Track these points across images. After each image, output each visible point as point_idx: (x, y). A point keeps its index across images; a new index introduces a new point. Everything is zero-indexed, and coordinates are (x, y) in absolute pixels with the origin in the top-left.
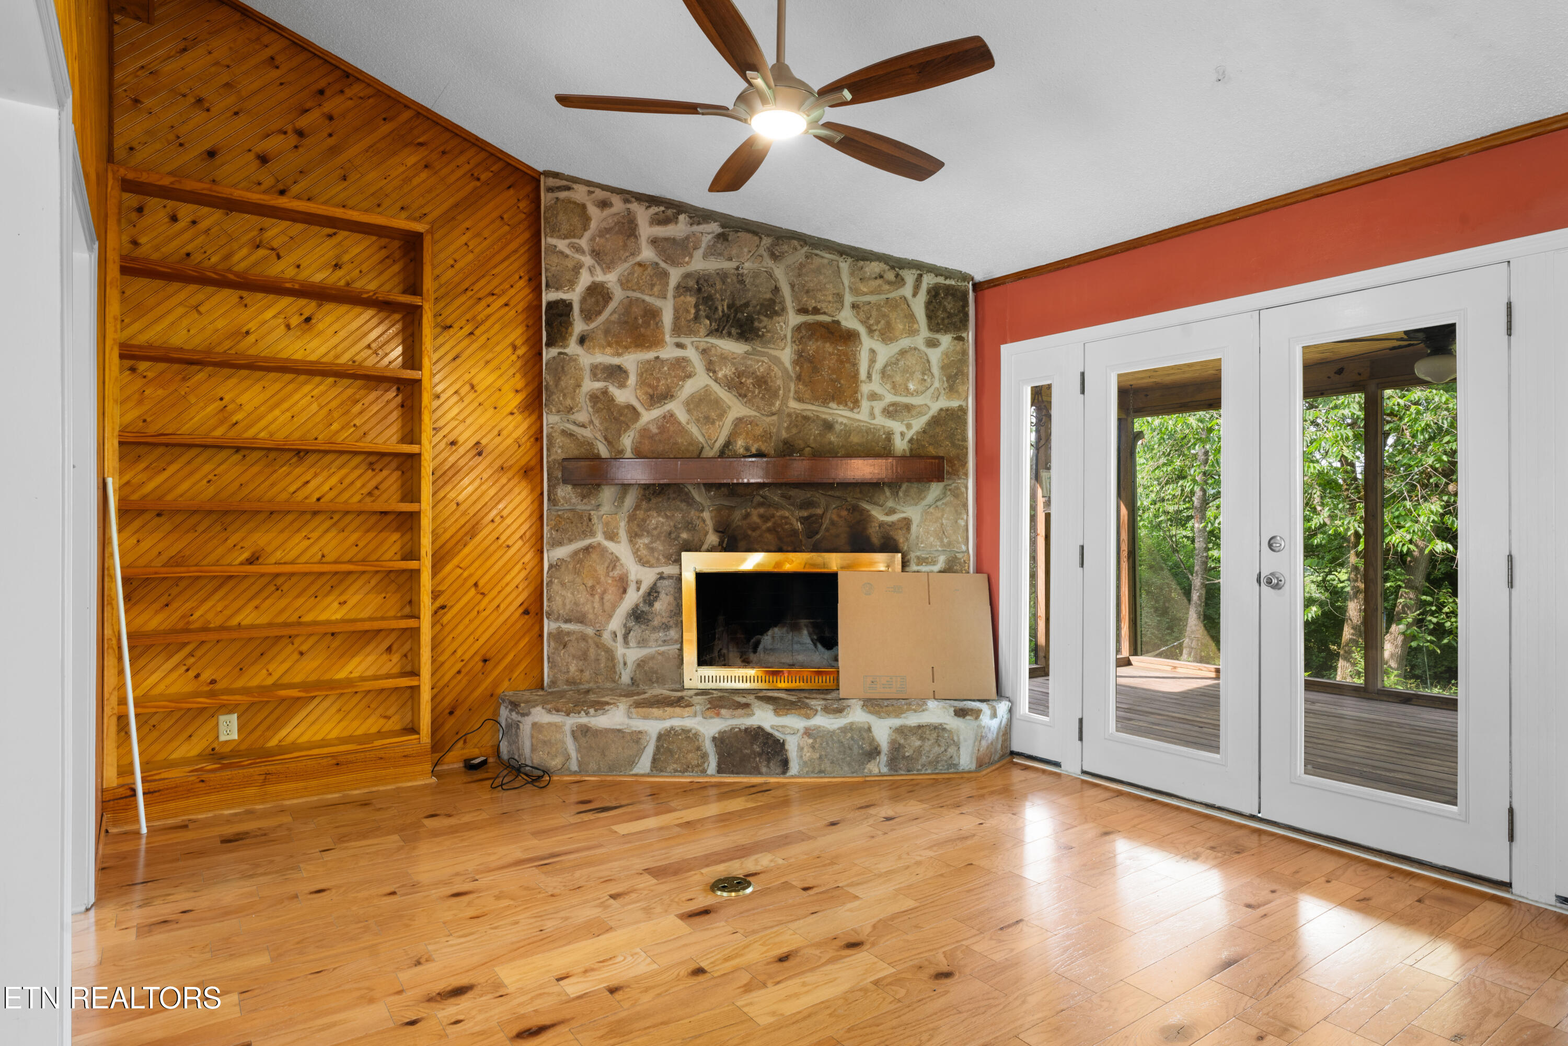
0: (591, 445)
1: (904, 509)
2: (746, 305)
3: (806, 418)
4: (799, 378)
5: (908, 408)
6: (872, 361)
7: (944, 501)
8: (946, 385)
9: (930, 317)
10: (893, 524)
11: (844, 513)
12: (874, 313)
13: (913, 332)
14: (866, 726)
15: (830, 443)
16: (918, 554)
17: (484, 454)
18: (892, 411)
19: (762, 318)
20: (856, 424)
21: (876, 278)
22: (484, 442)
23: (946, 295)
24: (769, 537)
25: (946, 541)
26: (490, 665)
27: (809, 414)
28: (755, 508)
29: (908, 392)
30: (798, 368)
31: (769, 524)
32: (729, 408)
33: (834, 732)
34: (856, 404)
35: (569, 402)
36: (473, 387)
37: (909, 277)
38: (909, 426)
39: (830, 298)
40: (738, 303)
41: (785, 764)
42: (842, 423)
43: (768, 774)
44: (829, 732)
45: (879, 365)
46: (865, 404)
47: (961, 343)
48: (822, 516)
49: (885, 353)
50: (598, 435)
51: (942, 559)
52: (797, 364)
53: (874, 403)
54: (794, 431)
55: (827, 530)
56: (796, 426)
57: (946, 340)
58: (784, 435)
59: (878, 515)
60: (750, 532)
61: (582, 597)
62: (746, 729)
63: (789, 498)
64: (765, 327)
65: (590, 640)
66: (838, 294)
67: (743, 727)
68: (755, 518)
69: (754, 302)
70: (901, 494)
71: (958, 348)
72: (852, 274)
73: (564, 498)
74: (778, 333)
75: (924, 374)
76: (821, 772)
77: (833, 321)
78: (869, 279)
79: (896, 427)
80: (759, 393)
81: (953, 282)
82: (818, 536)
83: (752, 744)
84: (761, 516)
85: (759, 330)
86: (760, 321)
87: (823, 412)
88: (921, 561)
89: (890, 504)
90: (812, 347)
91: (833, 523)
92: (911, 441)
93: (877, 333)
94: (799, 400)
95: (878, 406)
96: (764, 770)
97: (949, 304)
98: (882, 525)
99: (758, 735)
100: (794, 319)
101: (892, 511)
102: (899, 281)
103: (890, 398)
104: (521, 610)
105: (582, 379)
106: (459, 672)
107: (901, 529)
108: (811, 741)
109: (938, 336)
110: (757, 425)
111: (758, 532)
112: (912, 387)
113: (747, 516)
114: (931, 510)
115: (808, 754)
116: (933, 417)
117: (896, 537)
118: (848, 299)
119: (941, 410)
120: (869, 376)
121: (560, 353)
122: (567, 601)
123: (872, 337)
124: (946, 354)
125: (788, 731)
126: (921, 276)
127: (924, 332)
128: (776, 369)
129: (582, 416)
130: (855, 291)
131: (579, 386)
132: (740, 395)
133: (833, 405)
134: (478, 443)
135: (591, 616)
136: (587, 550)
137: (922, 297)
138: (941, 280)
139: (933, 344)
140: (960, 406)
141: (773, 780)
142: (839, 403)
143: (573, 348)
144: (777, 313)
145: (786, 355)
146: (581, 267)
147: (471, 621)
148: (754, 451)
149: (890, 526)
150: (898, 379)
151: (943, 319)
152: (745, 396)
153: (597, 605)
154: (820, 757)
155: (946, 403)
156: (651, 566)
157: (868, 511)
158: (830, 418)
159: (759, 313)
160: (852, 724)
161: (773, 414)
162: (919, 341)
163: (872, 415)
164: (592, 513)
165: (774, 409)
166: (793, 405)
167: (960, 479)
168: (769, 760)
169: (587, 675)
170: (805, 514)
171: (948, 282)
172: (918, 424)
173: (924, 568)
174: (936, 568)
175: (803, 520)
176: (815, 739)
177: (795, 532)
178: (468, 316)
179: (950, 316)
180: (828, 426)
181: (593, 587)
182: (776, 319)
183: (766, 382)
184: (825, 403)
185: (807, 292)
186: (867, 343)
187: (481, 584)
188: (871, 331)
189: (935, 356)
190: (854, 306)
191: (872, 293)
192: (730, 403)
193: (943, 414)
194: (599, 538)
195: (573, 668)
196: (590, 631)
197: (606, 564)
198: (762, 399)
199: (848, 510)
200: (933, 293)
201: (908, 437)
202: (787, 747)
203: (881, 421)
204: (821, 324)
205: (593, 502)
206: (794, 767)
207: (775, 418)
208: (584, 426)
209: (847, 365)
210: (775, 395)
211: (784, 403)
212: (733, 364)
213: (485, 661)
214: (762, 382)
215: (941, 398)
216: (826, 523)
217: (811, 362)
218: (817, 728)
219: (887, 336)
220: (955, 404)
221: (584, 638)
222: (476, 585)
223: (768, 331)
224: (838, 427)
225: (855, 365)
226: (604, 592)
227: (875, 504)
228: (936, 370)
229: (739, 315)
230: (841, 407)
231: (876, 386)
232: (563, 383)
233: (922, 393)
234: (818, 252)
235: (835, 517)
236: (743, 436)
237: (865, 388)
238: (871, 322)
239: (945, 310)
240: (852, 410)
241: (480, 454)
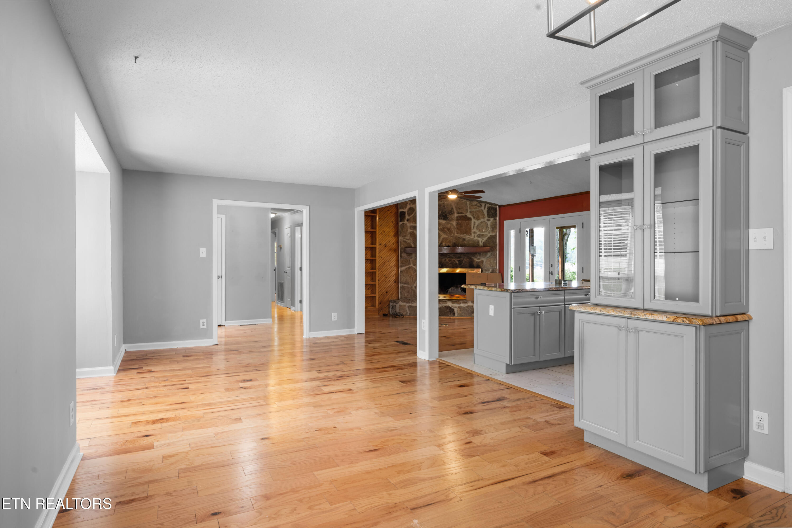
0: (410, 244)
1: (482, 258)
2: (445, 212)
3: (459, 238)
4: (457, 228)
5: (483, 235)
6: (474, 224)
7: (491, 257)
8: (491, 230)
9: (488, 214)
10: (479, 262)
11: (468, 259)
12: (475, 213)
13: (484, 218)
14: (472, 306)
15: (465, 243)
16: (485, 269)
17: (387, 246)
18: (479, 236)
19: (449, 215)
20: (470, 239)
21: (475, 205)
22: (386, 244)
23: (492, 209)
24: (451, 265)
25: (492, 266)
26: (388, 293)
27: (460, 237)
28: (447, 258)
29: (482, 232)
30: (457, 226)
31: (451, 262)
32: (441, 235)
33: (465, 307)
34: (471, 234)
35: (405, 234)
36: (384, 231)
37: (483, 205)
38: (483, 239)
39: (465, 210)
40: (443, 211)
41: (454, 314)
42: (467, 239)
43: (451, 316)
44: (464, 307)
45: (476, 225)
46: (473, 234)
47: (495, 220)
48: (463, 260)
49: (477, 222)
50: (412, 242)
51: (491, 270)
52: (457, 225)
53: (475, 234)
54: (456, 241)
55: (464, 263)
56: (457, 240)
57: (492, 219)
58: (454, 241)
59: (476, 260)
60: (446, 264)
61: (408, 278)
62: (446, 306)
63: (455, 256)
64: (450, 217)
65: (410, 288)
66: (466, 209)
67: (445, 306)
68: (447, 261)
69: (447, 211)
70: (481, 255)
71: (494, 221)
72: (470, 204)
73: (404, 256)
74: (452, 218)
75: (486, 227)
76: (462, 316)
77: (465, 215)
78: (474, 205)
79: (480, 239)
80: (448, 232)
81: (493, 206)
82: (462, 265)
83: (447, 310)
84: (449, 260)
85: (448, 218)
86: (449, 216)
87: (463, 236)
88: (486, 270)
89: (479, 257)
90: (460, 222)
91: (465, 262)
92: (483, 243)
93: (476, 218)
94: (457, 233)
95: (476, 235)
96: (449, 315)
97: (492, 211)
98: (476, 262)
99: (448, 307)
100: (456, 215)
101: (479, 259)
102: (481, 206)
103: (478, 233)
104: (394, 281)
105: (408, 229)
106: (382, 295)
107: (481, 263)
108: (460, 309)
109: (490, 219)
110: (448, 239)
111: (448, 264)
112: (483, 230)
113: (446, 260)
114: (488, 259)
115: (459, 312)
116: (489, 237)
117: (480, 265)
118: (469, 210)
119: (491, 236)
120: (474, 228)
121: (403, 223)
122: (405, 279)
123: (474, 219)
124: (492, 223)
125: (455, 307)
126: (486, 205)
127: (487, 218)
128: (452, 227)
129: (408, 238)
130: (470, 208)
131: (407, 231)
132: (444, 232)
133: (465, 235)
134: (385, 244)
135: (410, 283)
136: (409, 268)
137: (486, 210)
138: (490, 205)
139: (488, 220)
140: (495, 235)
141: (451, 317)
142: (467, 234)
143: (406, 222)
144: (452, 214)
145: (454, 223)
146: (407, 204)
147: (384, 284)
148: (447, 245)
149: (478, 262)
150: (480, 229)
151: (491, 215)
152: (445, 233)
153: (411, 280)
154: (462, 313)
155: (491, 234)
157: (473, 259)
158: (464, 238)
159: (448, 214)
160: (469, 305)
161: (451, 237)
162: (485, 220)
163: (474, 237)
164: (410, 259)
165: (452, 236)
166: (456, 235)
167: (495, 251)
168: (451, 313)
169: (409, 296)
170: (459, 259)
171: (492, 206)
172: (485, 239)
173: (486, 272)
174: (489, 272)
175: (458, 261)
176: (461, 309)
177: (456, 264)
178: (383, 216)
179: (492, 214)
180: (464, 239)
181: (410, 276)
182: (452, 215)
183: (450, 230)
184: (463, 234)
185: (459, 209)
186: (473, 220)
187: (386, 275)
188: (474, 218)
189: (489, 223)
190: (470, 212)
191: (474, 209)
192: (441, 234)
193: (491, 237)
194: (412, 265)
195: (406, 295)
196: (410, 286)
197: (413, 271)
198: (449, 233)
199: (469, 259)
200: (489, 209)
201: (483, 242)
202: (455, 310)
203: (476, 238)
204: (462, 216)
205: (410, 257)
206: (456, 315)
207: (452, 238)
208: (408, 240)
209: (468, 225)
210: (452, 232)
211: (454, 234)
212: (442, 225)
213: (387, 292)
214: (449, 229)
215: (490, 233)
216: (464, 262)
217: (460, 225)
218: (461, 306)
219: (478, 219)
220: (494, 234)
221: (408, 288)
222: (385, 275)
223: (450, 218)
224: (466, 240)
225: (470, 225)
226: (413, 277)
227: (475, 257)
228: (489, 226)
229: (444, 214)
230: (467, 235)
231: (475, 230)
232: (403, 230)
233: (486, 232)
234: (462, 199)
235: (466, 261)
236: (445, 242)
237: (473, 231)
238: (474, 215)
239: (491, 212)
240: (470, 236)
241: (386, 246)
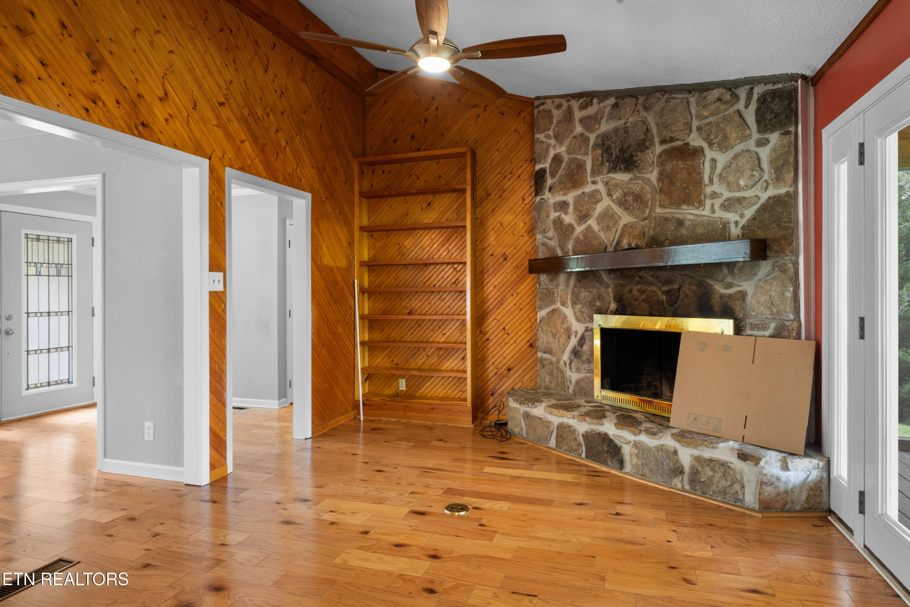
0: (554, 250)
1: (740, 284)
2: (629, 147)
3: (666, 219)
4: (661, 190)
5: (740, 200)
6: (713, 168)
7: (772, 276)
8: (774, 176)
9: (758, 122)
10: (730, 296)
11: (694, 288)
12: (714, 130)
13: (745, 138)
14: (672, 450)
15: (682, 235)
16: (752, 321)
17: (508, 260)
18: (728, 205)
19: (639, 153)
20: (700, 219)
21: (715, 102)
22: (507, 254)
23: (773, 98)
24: (644, 305)
25: (774, 310)
26: (512, 372)
27: (668, 215)
28: (636, 285)
29: (740, 188)
30: (660, 183)
31: (644, 296)
32: (620, 218)
33: (651, 448)
34: (701, 204)
35: (544, 226)
36: (501, 224)
37: (742, 93)
38: (742, 216)
39: (681, 128)
40: (625, 146)
41: (621, 463)
42: (690, 219)
43: (612, 467)
44: (648, 448)
45: (718, 171)
46: (708, 202)
47: (788, 136)
48: (679, 289)
49: (722, 159)
50: (557, 246)
51: (773, 325)
52: (660, 181)
53: (714, 201)
54: (658, 229)
55: (682, 301)
56: (660, 225)
57: (774, 137)
58: (652, 232)
59: (720, 289)
60: (632, 302)
61: (551, 339)
62: (599, 433)
63: (657, 277)
64: (640, 160)
65: (554, 365)
66: (687, 123)
67: (597, 432)
68: (635, 292)
69: (634, 144)
70: (736, 271)
71: (785, 141)
72: (698, 104)
73: (543, 281)
74: (648, 161)
75: (753, 170)
76: (643, 475)
77: (684, 144)
78: (710, 104)
79: (732, 217)
80: (637, 205)
81: (780, 86)
82: (676, 305)
83: (603, 444)
84: (639, 291)
85: (636, 162)
86: (637, 156)
87: (679, 213)
88: (754, 327)
89: (729, 279)
90: (669, 166)
91: (686, 296)
92: (743, 228)
93: (716, 145)
94: (662, 206)
95: (717, 202)
96: (610, 463)
97: (776, 107)
98: (722, 296)
99: (604, 438)
100: (659, 149)
101: (729, 286)
102: (736, 98)
103: (727, 194)
104: (528, 344)
105: (549, 212)
106: (496, 374)
107: (738, 300)
108: (636, 451)
109: (767, 136)
110: (635, 228)
111: (638, 302)
112: (742, 183)
113: (631, 291)
114: (761, 284)
115: (635, 460)
116: (762, 205)
117: (733, 306)
118: (695, 124)
119: (770, 198)
120: (711, 181)
121: (541, 199)
122: (545, 341)
123: (712, 149)
124: (774, 150)
125: (622, 440)
126: (752, 89)
127: (756, 136)
128: (647, 187)
129: (550, 234)
130: (700, 117)
131: (548, 216)
132: (626, 209)
133: (684, 207)
134: (504, 254)
135: (554, 351)
136: (553, 311)
137: (753, 106)
138: (770, 87)
139: (761, 143)
140: (788, 194)
141: (613, 472)
142: (688, 205)
143: (547, 195)
144: (647, 148)
145: (653, 176)
146: (549, 147)
147: (502, 348)
148: (633, 246)
149: (728, 297)
150: (731, 178)
151: (771, 120)
152: (629, 209)
153: (557, 344)
154: (642, 464)
155: (772, 192)
156: (582, 323)
157: (712, 285)
158: (681, 217)
159: (636, 150)
160: (663, 445)
161: (646, 219)
162: (751, 144)
163: (713, 211)
164: (555, 290)
165: (645, 215)
166: (659, 210)
167: (787, 256)
168: (612, 459)
169: (553, 384)
170: (666, 288)
171: (776, 87)
172: (749, 213)
173: (755, 332)
174: (767, 333)
175: (667, 293)
176: (639, 451)
177: (660, 302)
178: (499, 188)
179: (777, 115)
180: (680, 223)
181: (555, 333)
182: (648, 151)
183: (640, 198)
184: (678, 206)
185: (666, 127)
186: (709, 154)
187: (507, 328)
188: (711, 145)
189: (765, 153)
190: (699, 129)
191: (712, 115)
192: (621, 215)
193: (771, 201)
194: (558, 305)
195: (547, 380)
196: (554, 359)
197: (561, 320)
198: (639, 209)
199: (696, 285)
200: (762, 100)
201: (741, 225)
202: (622, 451)
203: (720, 214)
204: (674, 149)
205: (554, 283)
206: (628, 468)
207: (647, 221)
208: (550, 239)
209: (694, 175)
210: (646, 206)
211: (652, 209)
212: (622, 188)
213: (509, 370)
214: (638, 198)
215: (771, 187)
216: (682, 296)
217: (669, 177)
218: (641, 442)
219: (723, 147)
220: (782, 191)
221: (551, 363)
222: (504, 329)
223: (642, 162)
224: (687, 223)
225: (700, 174)
226: (560, 337)
227: (716, 280)
228: (765, 165)
229: (625, 155)
230: (690, 207)
231: (716, 187)
232: (541, 216)
233: (752, 187)
234: (674, 96)
235: (687, 291)
236: (626, 237)
237: (708, 190)
238: (712, 137)
239: (772, 111)
240: (698, 208)
241: (505, 259)
